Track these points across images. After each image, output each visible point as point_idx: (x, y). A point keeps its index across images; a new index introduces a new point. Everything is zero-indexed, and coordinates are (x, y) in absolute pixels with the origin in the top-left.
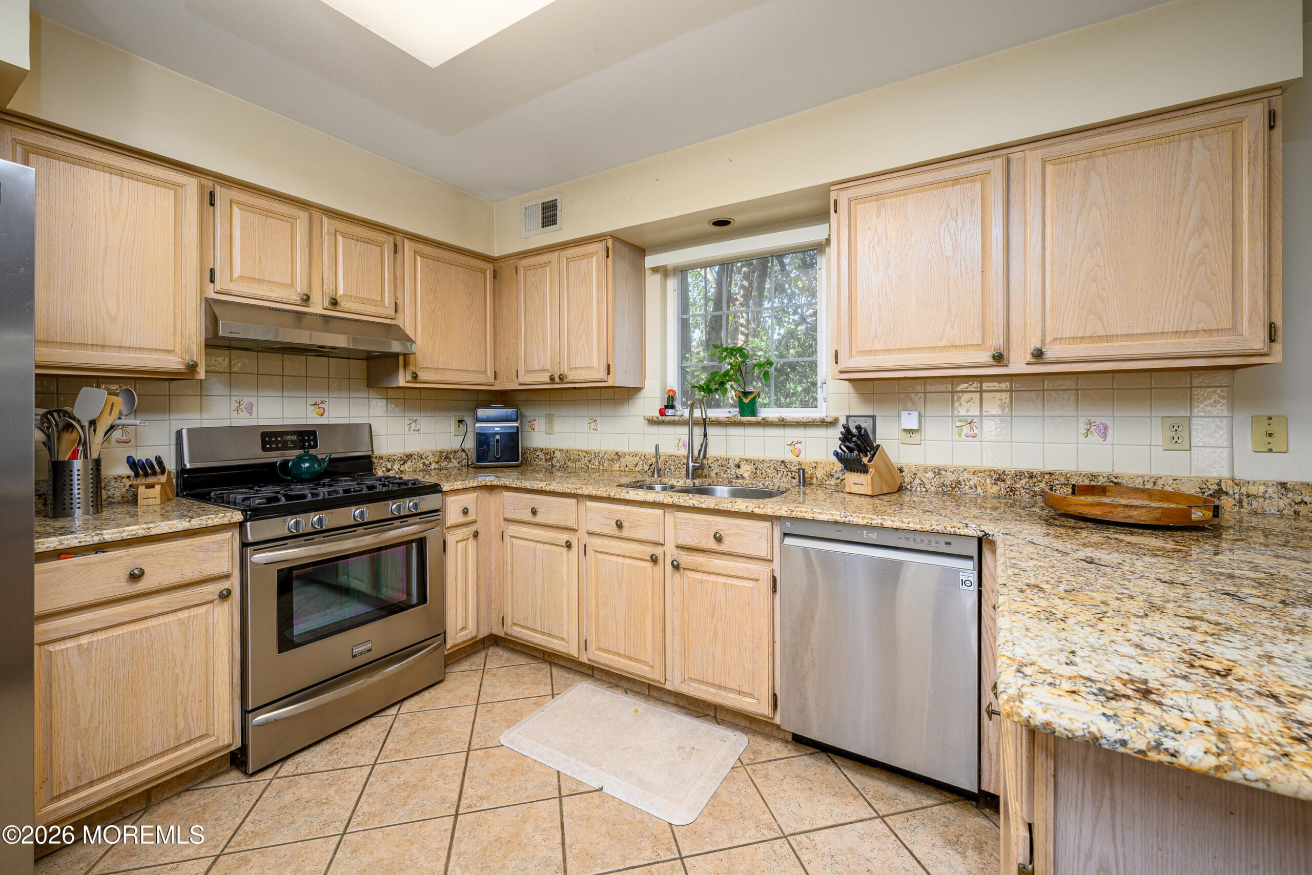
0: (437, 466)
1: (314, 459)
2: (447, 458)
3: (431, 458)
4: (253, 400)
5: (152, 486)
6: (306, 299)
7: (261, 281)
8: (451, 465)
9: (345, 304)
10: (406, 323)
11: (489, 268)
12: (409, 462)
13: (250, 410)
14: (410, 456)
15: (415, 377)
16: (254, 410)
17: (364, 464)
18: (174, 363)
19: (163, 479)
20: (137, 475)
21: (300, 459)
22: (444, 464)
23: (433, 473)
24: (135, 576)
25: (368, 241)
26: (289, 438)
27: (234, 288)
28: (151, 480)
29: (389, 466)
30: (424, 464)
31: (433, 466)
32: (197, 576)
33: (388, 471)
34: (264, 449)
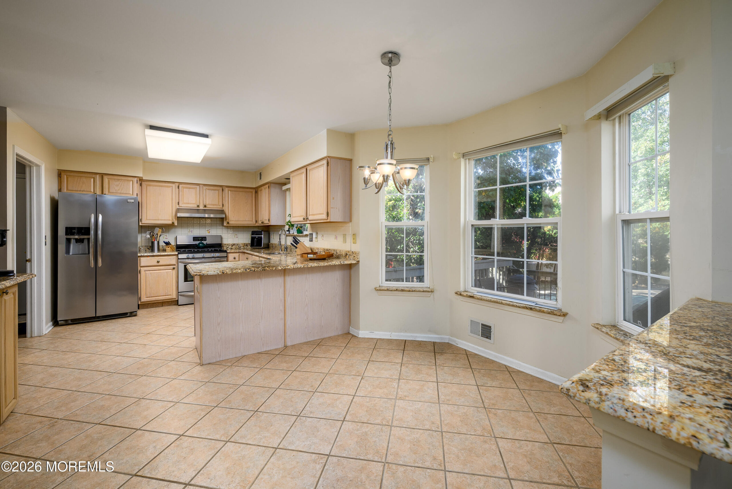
0: (243, 248)
1: (203, 243)
2: (246, 245)
3: (241, 245)
4: (193, 229)
5: (168, 247)
6: (198, 206)
7: (188, 203)
8: (248, 247)
9: (208, 206)
10: (226, 209)
11: (254, 191)
12: (234, 246)
13: (192, 232)
14: (234, 244)
15: (228, 223)
16: (193, 232)
17: (220, 245)
18: (170, 222)
19: (170, 246)
20: (166, 245)
21: (199, 243)
22: (245, 247)
23: (242, 249)
24: (158, 262)
25: (215, 190)
26: (199, 238)
27: (183, 205)
28: (168, 246)
29: (228, 247)
30: (239, 247)
31: (242, 247)
32: (169, 264)
33: (227, 248)
34: (194, 241)
